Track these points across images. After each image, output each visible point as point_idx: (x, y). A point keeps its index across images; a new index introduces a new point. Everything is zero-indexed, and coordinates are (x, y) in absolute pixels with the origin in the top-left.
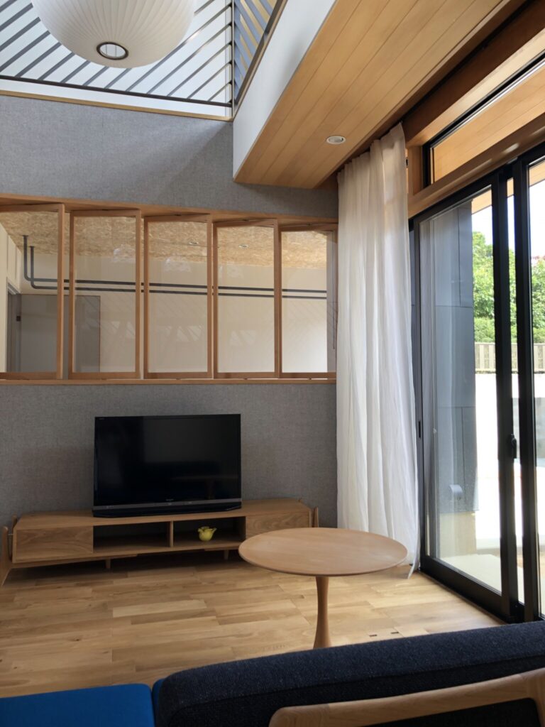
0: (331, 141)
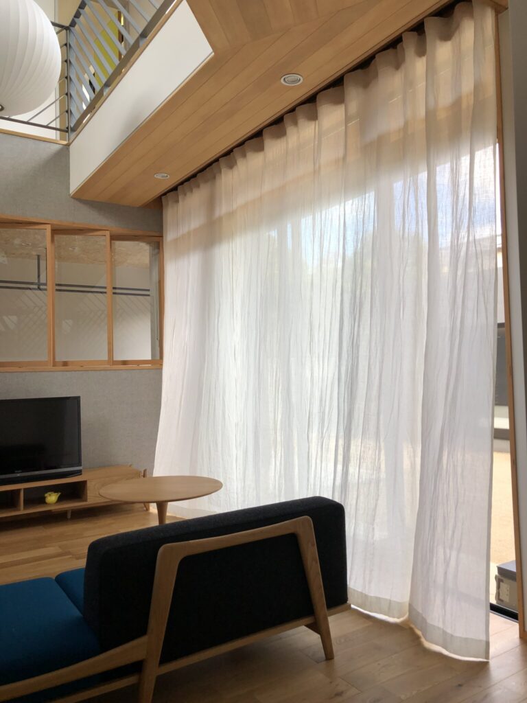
0: (158, 176)
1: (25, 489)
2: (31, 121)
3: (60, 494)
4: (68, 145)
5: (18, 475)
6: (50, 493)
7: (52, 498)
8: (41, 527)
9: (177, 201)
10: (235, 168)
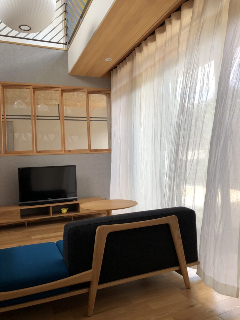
0: (107, 60)
1: (52, 206)
2: (51, 41)
3: (68, 209)
4: (67, 51)
5: (50, 200)
6: (63, 209)
7: (64, 211)
8: (60, 223)
9: (117, 73)
10: (142, 52)
